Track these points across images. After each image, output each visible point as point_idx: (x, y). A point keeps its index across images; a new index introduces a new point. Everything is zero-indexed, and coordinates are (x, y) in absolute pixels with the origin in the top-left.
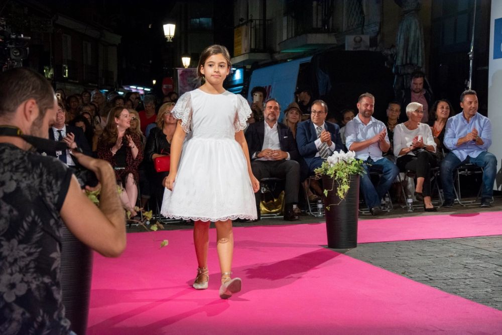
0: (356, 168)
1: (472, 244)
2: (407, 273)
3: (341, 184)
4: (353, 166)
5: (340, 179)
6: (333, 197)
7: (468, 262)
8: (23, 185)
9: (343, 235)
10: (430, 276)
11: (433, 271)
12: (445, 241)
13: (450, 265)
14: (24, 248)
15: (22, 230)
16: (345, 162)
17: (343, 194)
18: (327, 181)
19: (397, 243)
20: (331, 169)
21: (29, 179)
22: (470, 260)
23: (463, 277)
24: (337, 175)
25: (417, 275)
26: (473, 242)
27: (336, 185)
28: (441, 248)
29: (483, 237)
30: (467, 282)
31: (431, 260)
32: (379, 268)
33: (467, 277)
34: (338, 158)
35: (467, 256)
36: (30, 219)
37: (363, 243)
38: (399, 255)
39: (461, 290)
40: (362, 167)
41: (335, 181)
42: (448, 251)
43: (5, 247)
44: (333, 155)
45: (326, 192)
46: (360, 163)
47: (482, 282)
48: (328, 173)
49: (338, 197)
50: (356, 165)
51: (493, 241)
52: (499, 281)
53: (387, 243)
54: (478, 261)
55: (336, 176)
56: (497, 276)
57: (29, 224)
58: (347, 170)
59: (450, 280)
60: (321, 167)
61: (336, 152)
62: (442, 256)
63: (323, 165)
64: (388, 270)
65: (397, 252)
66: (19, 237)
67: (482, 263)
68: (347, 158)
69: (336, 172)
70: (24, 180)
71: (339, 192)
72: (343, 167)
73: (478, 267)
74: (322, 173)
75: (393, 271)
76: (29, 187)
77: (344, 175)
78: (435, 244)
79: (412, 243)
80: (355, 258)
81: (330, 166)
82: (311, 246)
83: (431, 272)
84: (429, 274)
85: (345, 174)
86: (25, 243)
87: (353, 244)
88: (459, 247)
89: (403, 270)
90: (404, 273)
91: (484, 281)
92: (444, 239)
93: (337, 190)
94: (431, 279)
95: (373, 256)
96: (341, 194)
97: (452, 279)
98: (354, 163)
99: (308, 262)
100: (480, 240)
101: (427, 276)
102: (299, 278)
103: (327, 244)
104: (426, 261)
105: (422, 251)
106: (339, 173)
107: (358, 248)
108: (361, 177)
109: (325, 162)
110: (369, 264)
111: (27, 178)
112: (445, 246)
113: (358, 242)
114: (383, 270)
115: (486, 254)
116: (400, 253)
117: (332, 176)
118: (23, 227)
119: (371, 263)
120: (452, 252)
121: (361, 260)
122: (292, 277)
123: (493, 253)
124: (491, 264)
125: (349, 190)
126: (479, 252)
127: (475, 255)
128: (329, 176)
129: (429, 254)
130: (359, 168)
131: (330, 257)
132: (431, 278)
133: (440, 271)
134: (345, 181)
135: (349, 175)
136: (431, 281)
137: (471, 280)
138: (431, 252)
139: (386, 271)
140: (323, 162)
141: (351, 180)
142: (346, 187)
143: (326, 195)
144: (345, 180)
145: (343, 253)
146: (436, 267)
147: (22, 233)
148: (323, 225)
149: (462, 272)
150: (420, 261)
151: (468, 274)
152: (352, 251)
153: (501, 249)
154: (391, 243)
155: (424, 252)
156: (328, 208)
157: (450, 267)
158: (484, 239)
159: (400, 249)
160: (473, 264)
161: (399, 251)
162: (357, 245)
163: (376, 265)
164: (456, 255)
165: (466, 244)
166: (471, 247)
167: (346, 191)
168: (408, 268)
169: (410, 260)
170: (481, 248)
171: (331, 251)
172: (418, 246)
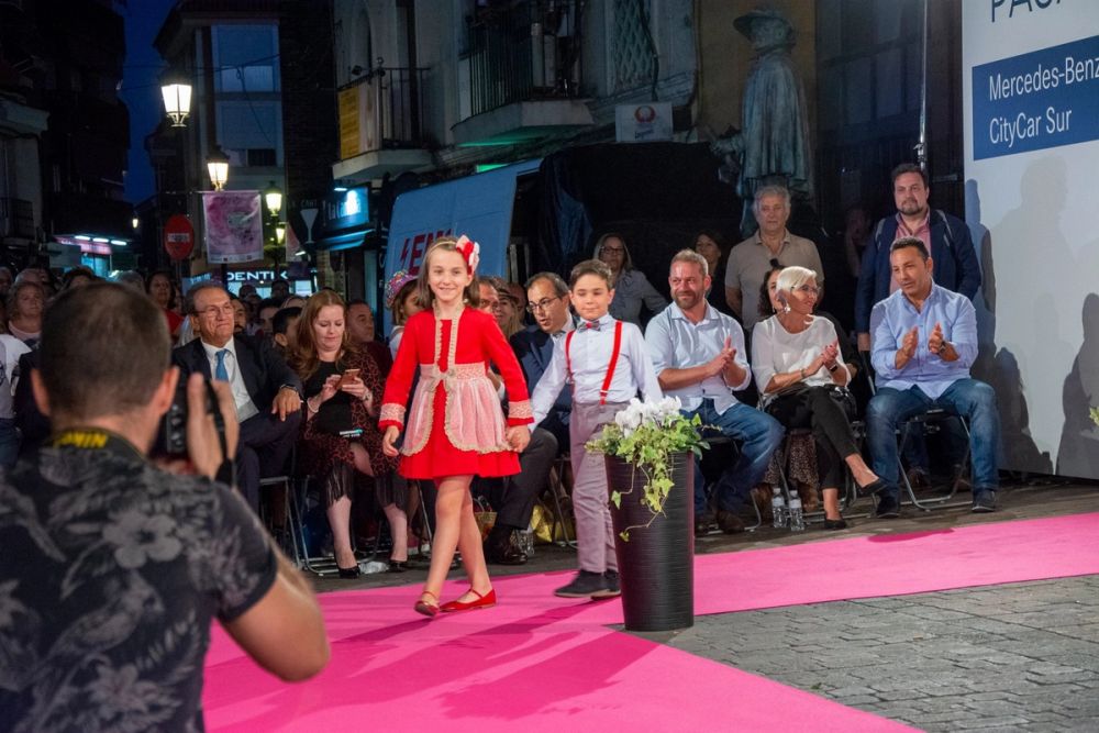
0: (684, 438)
1: (961, 605)
2: (825, 688)
3: (653, 476)
4: (678, 431)
5: (650, 465)
6: (634, 508)
7: (961, 651)
9: (660, 598)
10: (879, 692)
11: (884, 679)
12: (897, 602)
13: (919, 661)
15: (159, 649)
16: (659, 423)
17: (661, 500)
18: (618, 471)
19: (787, 611)
20: (627, 442)
22: (964, 648)
23: (956, 692)
24: (643, 455)
25: (849, 691)
26: (964, 602)
27: (641, 481)
28: (892, 619)
29: (985, 589)
30: (968, 701)
31: (876, 652)
32: (756, 676)
33: (966, 691)
34: (641, 414)
35: (956, 637)
36: (181, 629)
37: (706, 615)
38: (796, 643)
39: (958, 723)
40: (698, 435)
41: (638, 470)
42: (911, 627)
45: (616, 496)
46: (695, 424)
47: (1002, 702)
48: (621, 450)
49: (646, 511)
50: (684, 430)
51: (1009, 598)
52: (1040, 698)
53: (764, 611)
54: (983, 649)
55: (638, 457)
56: (1035, 686)
58: (664, 443)
59: (928, 700)
60: (600, 437)
62: (898, 639)
64: (778, 680)
65: (791, 634)
67: (993, 655)
68: (661, 414)
69: (638, 449)
71: (648, 496)
72: (655, 436)
73: (988, 665)
75: (791, 682)
77: (656, 454)
78: (876, 611)
79: (821, 609)
80: (695, 652)
81: (622, 433)
83: (880, 682)
84: (877, 687)
85: (661, 451)
87: (682, 615)
89: (813, 679)
90: (816, 687)
91: (1006, 699)
92: (895, 598)
93: (641, 494)
94: (883, 700)
95: (736, 648)
96: (654, 502)
97: (931, 696)
98: (679, 426)
100: (979, 596)
101: (872, 691)
102: (574, 711)
103: (623, 621)
104: (863, 654)
105: (848, 628)
106: (646, 452)
107: (696, 628)
108: (697, 456)
109: (609, 425)
110: (731, 668)
112: (900, 615)
113: (696, 612)
114: (767, 680)
115: (998, 630)
116: (798, 637)
117: (629, 458)
118: (163, 642)
119: (735, 664)
120: (918, 629)
121: (709, 657)
122: (554, 709)
123: (1016, 628)
124: (1015, 657)
125: (672, 491)
126: (982, 626)
127: (974, 633)
128: (621, 459)
129: (866, 637)
130: (693, 437)
132: (882, 695)
133: (901, 679)
134: (662, 470)
135: (668, 454)
136: (884, 704)
137: (976, 697)
138: (869, 630)
139: (774, 682)
140: (605, 426)
141: (674, 466)
142: (665, 485)
143: (618, 504)
144: (660, 466)
145: (664, 642)
146: (890, 667)
149: (951, 679)
150: (850, 654)
151: (966, 682)
152: (684, 635)
153: (1031, 618)
154: (774, 611)
155: (854, 631)
156: (625, 536)
157: (921, 667)
158: (988, 594)
159: (796, 625)
160: (973, 656)
161: (796, 631)
162: (695, 619)
163: (746, 669)
164: (929, 635)
165: (949, 606)
166: (961, 615)
167: (666, 494)
168: (823, 673)
169: (827, 652)
170: (985, 617)
171: (636, 637)
172: (838, 618)
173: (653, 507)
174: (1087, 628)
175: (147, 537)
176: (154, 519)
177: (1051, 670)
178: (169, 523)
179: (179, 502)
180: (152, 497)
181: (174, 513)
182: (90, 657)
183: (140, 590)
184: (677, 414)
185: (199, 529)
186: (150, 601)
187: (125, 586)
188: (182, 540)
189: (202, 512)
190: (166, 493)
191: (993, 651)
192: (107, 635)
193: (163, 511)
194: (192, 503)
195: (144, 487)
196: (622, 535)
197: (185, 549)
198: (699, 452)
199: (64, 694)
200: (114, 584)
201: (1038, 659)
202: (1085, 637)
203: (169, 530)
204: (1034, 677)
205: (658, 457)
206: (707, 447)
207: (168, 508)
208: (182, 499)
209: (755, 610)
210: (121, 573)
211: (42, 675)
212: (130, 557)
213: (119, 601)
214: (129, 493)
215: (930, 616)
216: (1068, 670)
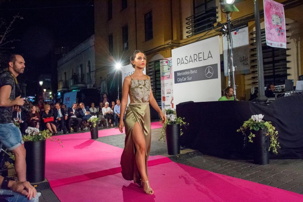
0: (97, 120)
5: (94, 123)
6: (92, 127)
9: (95, 136)
11: (118, 143)
13: (121, 141)
16: (95, 118)
18: (91, 123)
19: (108, 137)
20: (92, 120)
25: (115, 145)
32: (105, 144)
42: (119, 138)
45: (90, 126)
53: (105, 137)
61: (92, 116)
62: (118, 139)
63: (89, 119)
72: (94, 120)
75: (109, 144)
77: (95, 122)
80: (99, 141)
82: (88, 139)
87: (97, 138)
88: (121, 136)
89: (111, 144)
93: (93, 126)
94: (118, 145)
96: (94, 126)
99: (88, 143)
102: (87, 148)
103: (91, 138)
104: (115, 141)
105: (114, 138)
107: (98, 139)
113: (99, 137)
116: (109, 139)
119: (103, 142)
122: (85, 148)
131: (93, 142)
138: (116, 138)
139: (107, 144)
142: (95, 124)
145: (95, 140)
148: (90, 133)
156: (91, 130)
169: (112, 141)
171: (93, 140)
172: (112, 137)
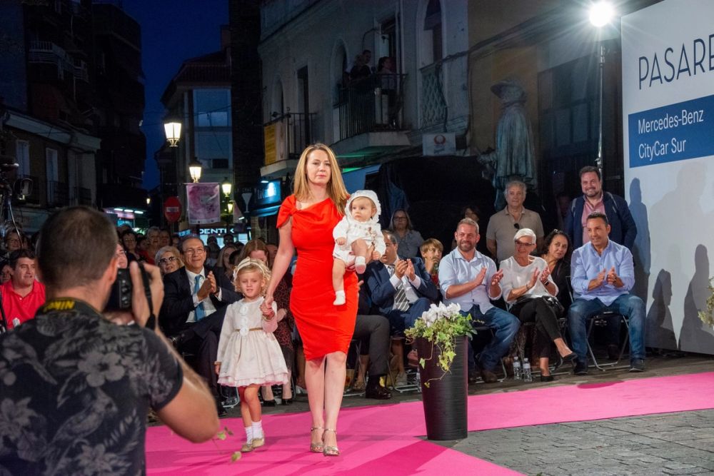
0: (461, 328)
3: (444, 349)
4: (459, 324)
5: (442, 343)
6: (433, 368)
7: (624, 455)
8: (133, 375)
9: (448, 421)
11: (579, 471)
12: (587, 425)
13: (600, 461)
14: (111, 459)
15: (117, 433)
16: (447, 319)
17: (448, 364)
18: (423, 346)
19: (523, 430)
20: (429, 329)
21: (141, 370)
22: (626, 453)
24: (438, 337)
26: (626, 426)
27: (437, 352)
28: (583, 435)
29: (638, 417)
31: (573, 454)
32: (501, 468)
34: (437, 314)
35: (621, 446)
36: (129, 420)
37: (475, 431)
38: (527, 448)
40: (470, 325)
41: (435, 346)
42: (594, 439)
43: (85, 454)
44: (430, 310)
45: (422, 362)
46: (468, 319)
48: (425, 334)
49: (440, 369)
50: (462, 323)
51: (652, 423)
53: (509, 429)
54: (637, 453)
55: (435, 338)
57: (127, 428)
58: (450, 330)
60: (414, 327)
61: (433, 306)
62: (587, 447)
63: (417, 323)
64: (518, 471)
65: (525, 443)
66: (108, 442)
67: (643, 457)
68: (449, 313)
69: (435, 334)
70: (135, 368)
71: (441, 361)
72: (445, 326)
73: (640, 463)
74: (415, 335)
76: (139, 380)
78: (574, 430)
79: (542, 428)
80: (468, 453)
81: (426, 324)
82: (404, 439)
83: (577, 472)
85: (448, 335)
86: (115, 452)
87: (461, 431)
89: (537, 470)
92: (585, 422)
93: (437, 360)
95: (492, 451)
96: (444, 365)
98: (459, 321)
100: (635, 421)
103: (425, 433)
104: (567, 455)
105: (558, 440)
106: (440, 335)
107: (468, 439)
108: (469, 339)
109: (419, 320)
110: (485, 462)
111: (140, 368)
112: (588, 432)
113: (468, 430)
114: (510, 470)
115: (646, 442)
116: (529, 445)
117: (430, 339)
118: (118, 429)
120: (599, 441)
121: (477, 456)
123: (656, 441)
124: (656, 458)
125: (455, 358)
126: (636, 439)
127: (632, 444)
128: (426, 339)
129: (569, 445)
130: (467, 327)
131: (435, 453)
133: (589, 470)
134: (449, 346)
135: (453, 337)
138: (571, 441)
140: (417, 320)
141: (457, 344)
142: (451, 355)
143: (423, 365)
144: (448, 344)
145: (450, 447)
146: (583, 464)
147: (115, 437)
149: (619, 471)
150: (559, 455)
151: (627, 472)
152: (462, 443)
153: (665, 435)
154: (515, 429)
155: (561, 442)
156: (427, 385)
157: (601, 463)
158: (640, 420)
159: (528, 438)
160: (632, 457)
161: (527, 441)
162: (468, 433)
163: (498, 463)
164: (605, 445)
165: (617, 427)
166: (624, 433)
167: (451, 360)
168: (544, 466)
169: (545, 454)
170: (638, 434)
171: (433, 443)
172: (552, 434)
173: (443, 368)
174: (698, 441)
175: (104, 367)
176: (108, 355)
177: (677, 466)
178: (117, 357)
179: (121, 343)
180: (105, 342)
181: (119, 351)
182: (77, 441)
183: (103, 399)
184: (458, 314)
185: (135, 359)
186: (109, 406)
187: (94, 398)
188: (125, 367)
189: (135, 348)
190: (113, 339)
191: (642, 454)
192: (86, 428)
193: (112, 350)
194: (129, 344)
195: (100, 335)
196: (425, 384)
197: (127, 372)
198: (470, 336)
199: (63, 462)
200: (88, 397)
201: (670, 460)
202: (697, 447)
203: (117, 361)
204: (667, 471)
205: (447, 338)
206: (475, 333)
207: (115, 348)
208: (123, 341)
209: (504, 428)
210: (91, 390)
211: (49, 452)
212: (95, 380)
213: (91, 406)
214: (91, 340)
215: (606, 433)
216: (687, 466)
